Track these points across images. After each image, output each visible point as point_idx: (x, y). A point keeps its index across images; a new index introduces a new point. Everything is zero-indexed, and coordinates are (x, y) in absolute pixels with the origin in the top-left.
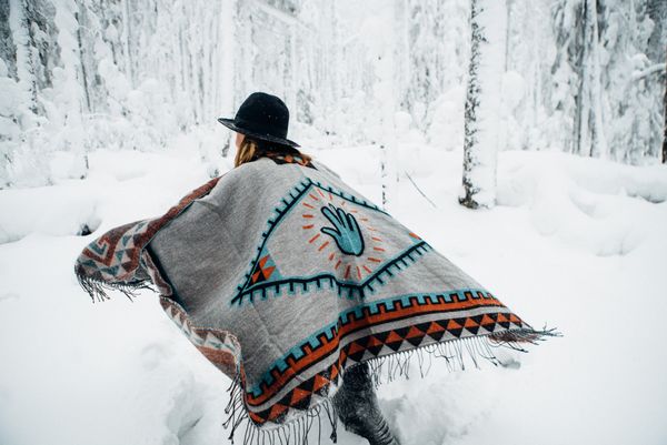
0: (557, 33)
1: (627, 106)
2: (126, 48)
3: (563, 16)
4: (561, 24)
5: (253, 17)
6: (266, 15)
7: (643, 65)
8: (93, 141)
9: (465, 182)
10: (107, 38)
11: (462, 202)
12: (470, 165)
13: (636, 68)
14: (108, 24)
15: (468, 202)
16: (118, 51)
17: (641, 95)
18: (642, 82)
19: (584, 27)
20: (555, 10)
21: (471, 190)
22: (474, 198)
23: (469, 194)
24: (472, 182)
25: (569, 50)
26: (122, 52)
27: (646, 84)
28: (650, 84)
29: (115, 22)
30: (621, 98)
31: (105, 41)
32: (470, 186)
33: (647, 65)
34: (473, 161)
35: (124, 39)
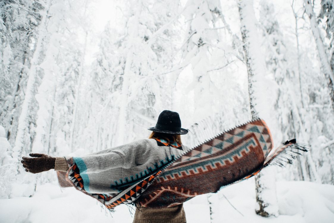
0: (280, 127)
1: (323, 161)
2: (71, 134)
3: (282, 119)
4: (282, 122)
5: (134, 120)
6: (140, 119)
7: (325, 141)
8: (44, 179)
9: (258, 199)
10: (64, 130)
11: (258, 213)
12: (260, 189)
13: (322, 142)
14: (65, 124)
15: (262, 212)
16: (68, 136)
17: (328, 155)
18: (327, 149)
19: (293, 123)
20: (278, 116)
21: (263, 205)
22: (265, 210)
23: (262, 208)
24: (263, 200)
25: (288, 134)
26: (70, 137)
27: (329, 150)
28: (331, 150)
29: (69, 123)
30: (319, 157)
31: (63, 131)
32: (262, 202)
33: (327, 141)
34: (262, 186)
35: (71, 130)
